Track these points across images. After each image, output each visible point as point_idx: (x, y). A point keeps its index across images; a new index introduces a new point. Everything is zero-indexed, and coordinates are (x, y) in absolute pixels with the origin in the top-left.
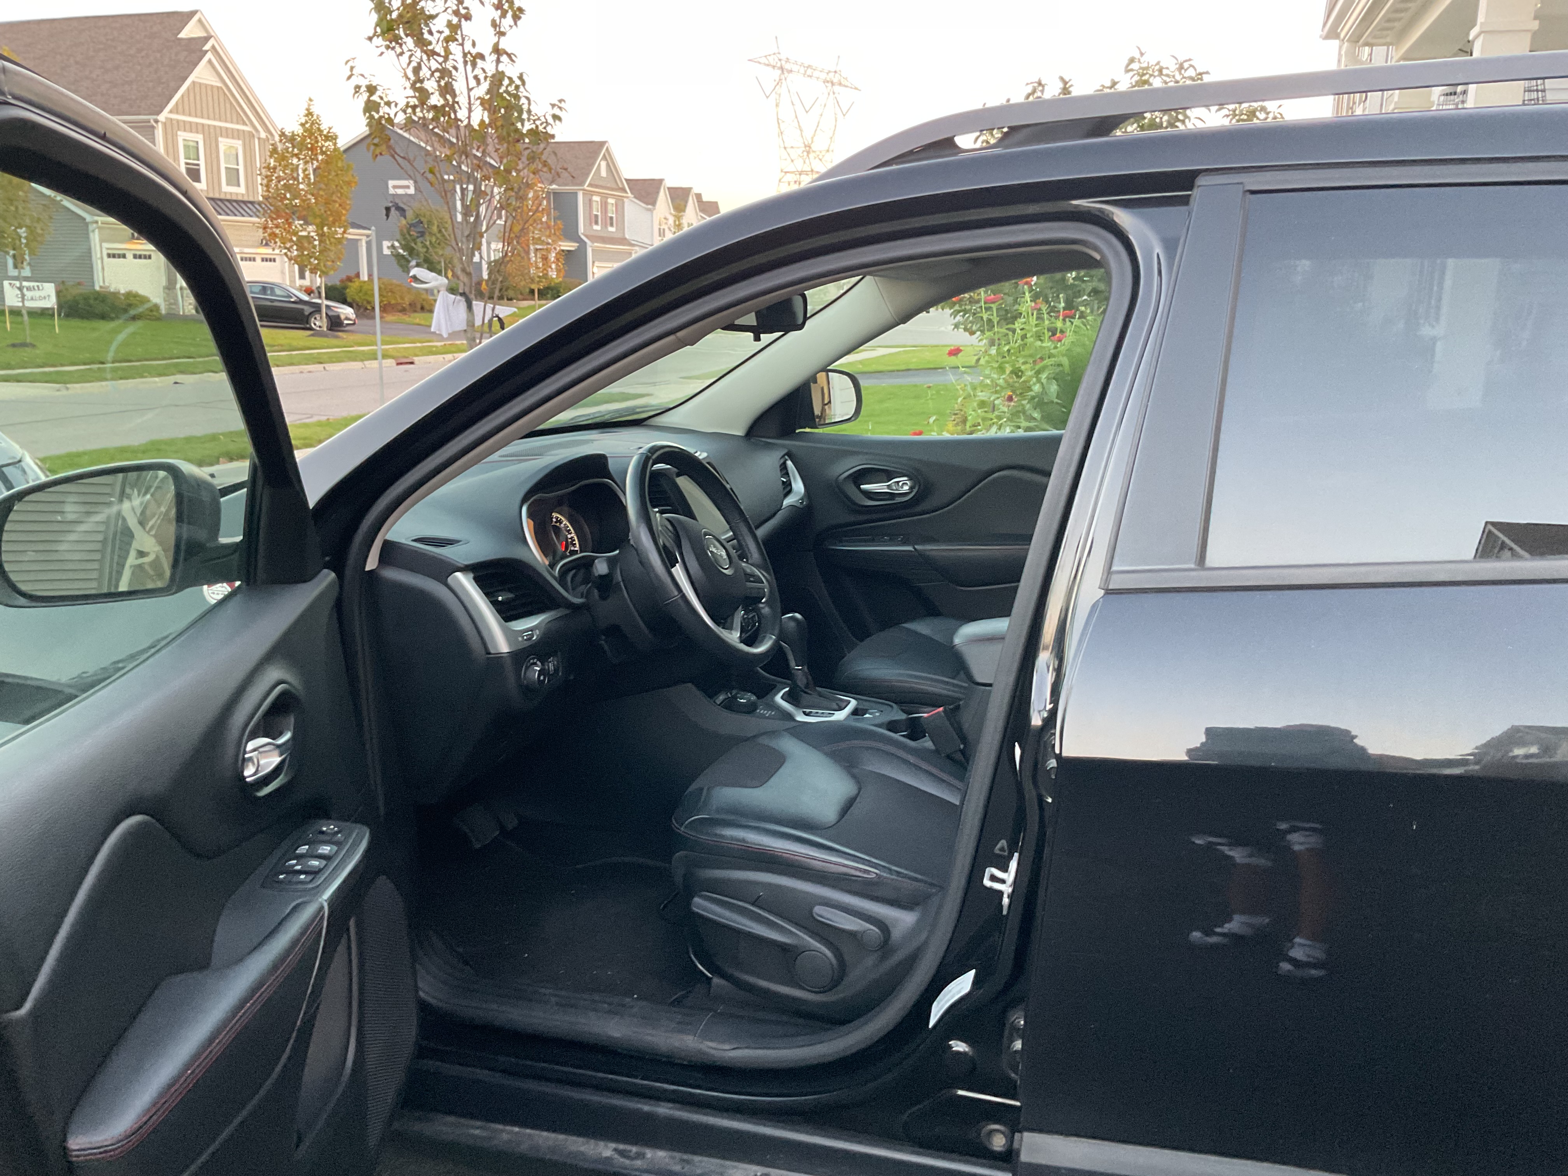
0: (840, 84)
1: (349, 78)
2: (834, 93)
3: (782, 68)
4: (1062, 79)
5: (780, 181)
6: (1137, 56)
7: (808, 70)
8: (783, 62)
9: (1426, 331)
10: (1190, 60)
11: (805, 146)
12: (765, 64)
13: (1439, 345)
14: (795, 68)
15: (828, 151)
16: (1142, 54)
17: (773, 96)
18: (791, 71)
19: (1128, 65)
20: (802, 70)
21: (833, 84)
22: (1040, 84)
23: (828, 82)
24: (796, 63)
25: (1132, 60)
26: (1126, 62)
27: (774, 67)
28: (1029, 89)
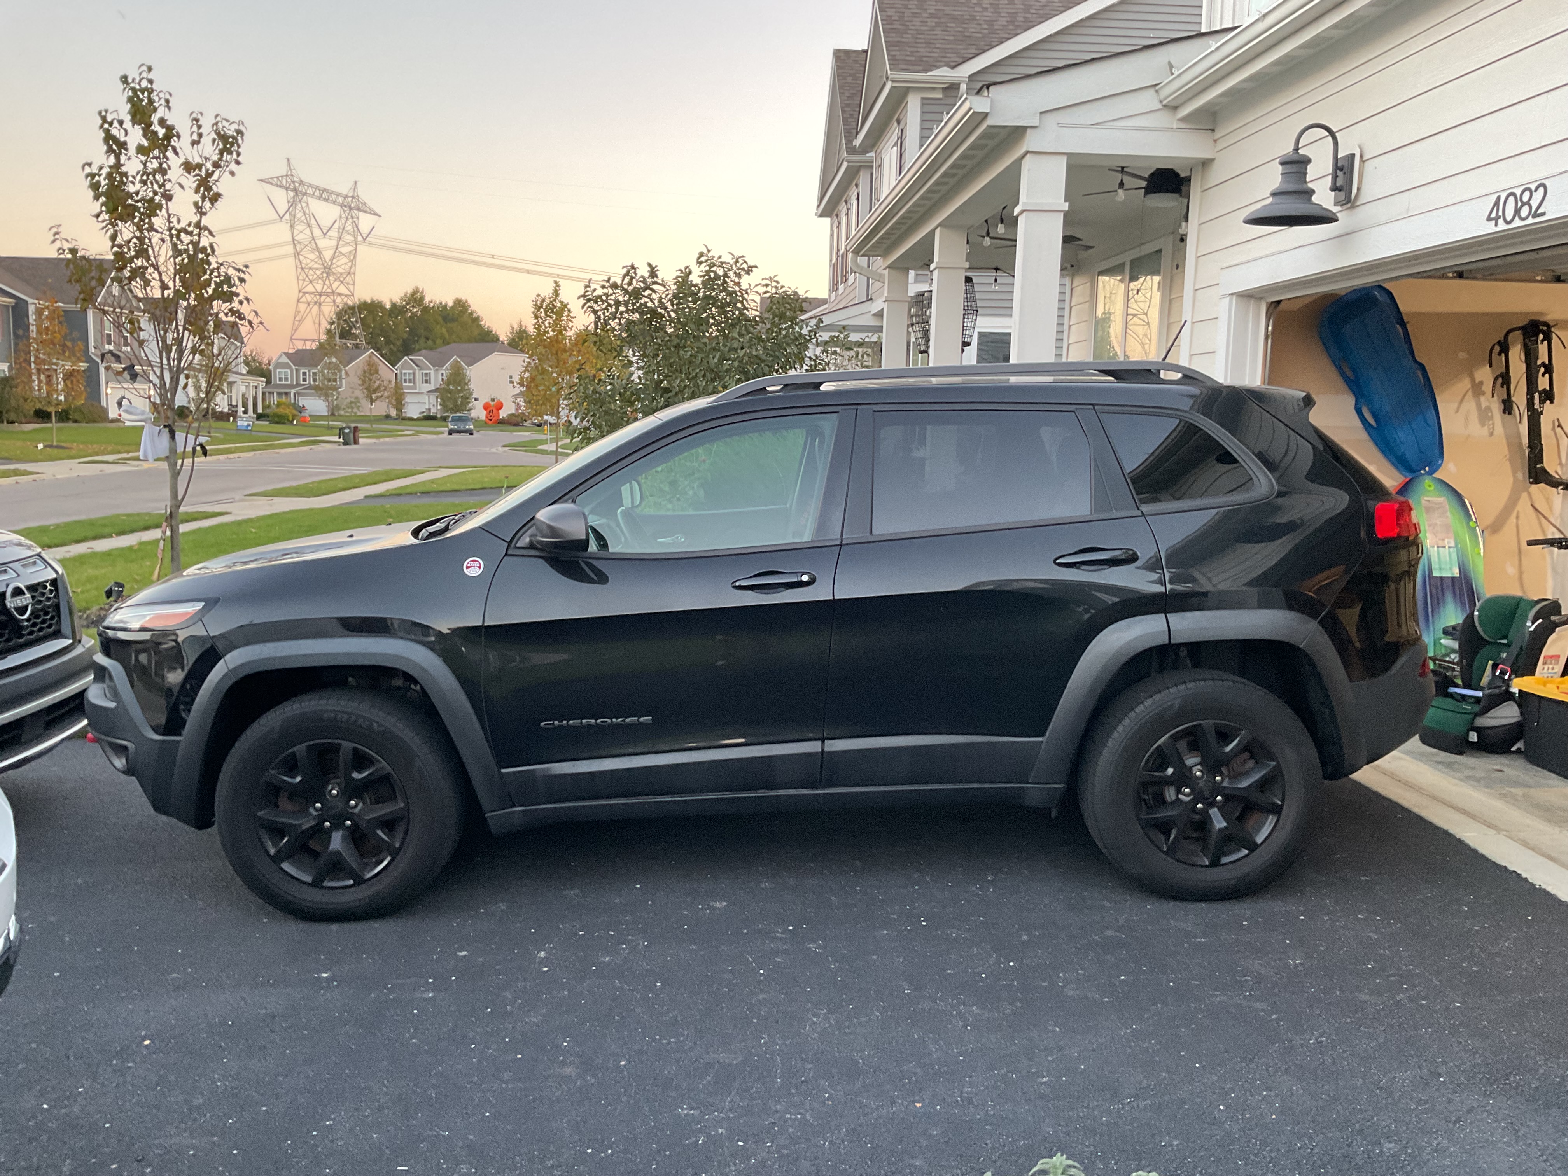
0: (359, 209)
1: (53, 241)
2: (352, 218)
3: (295, 190)
4: (650, 265)
5: (298, 301)
6: (705, 251)
7: (325, 195)
8: (297, 185)
9: (917, 454)
10: (743, 257)
11: (325, 268)
12: (277, 185)
13: (927, 463)
14: (310, 191)
15: (349, 273)
16: (709, 251)
17: (287, 216)
18: (306, 194)
19: (699, 258)
20: (317, 193)
21: (351, 209)
22: (633, 267)
23: (345, 206)
24: (311, 186)
25: (701, 255)
26: (697, 256)
27: (287, 189)
28: (625, 271)
